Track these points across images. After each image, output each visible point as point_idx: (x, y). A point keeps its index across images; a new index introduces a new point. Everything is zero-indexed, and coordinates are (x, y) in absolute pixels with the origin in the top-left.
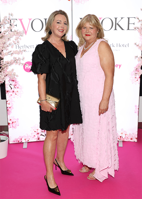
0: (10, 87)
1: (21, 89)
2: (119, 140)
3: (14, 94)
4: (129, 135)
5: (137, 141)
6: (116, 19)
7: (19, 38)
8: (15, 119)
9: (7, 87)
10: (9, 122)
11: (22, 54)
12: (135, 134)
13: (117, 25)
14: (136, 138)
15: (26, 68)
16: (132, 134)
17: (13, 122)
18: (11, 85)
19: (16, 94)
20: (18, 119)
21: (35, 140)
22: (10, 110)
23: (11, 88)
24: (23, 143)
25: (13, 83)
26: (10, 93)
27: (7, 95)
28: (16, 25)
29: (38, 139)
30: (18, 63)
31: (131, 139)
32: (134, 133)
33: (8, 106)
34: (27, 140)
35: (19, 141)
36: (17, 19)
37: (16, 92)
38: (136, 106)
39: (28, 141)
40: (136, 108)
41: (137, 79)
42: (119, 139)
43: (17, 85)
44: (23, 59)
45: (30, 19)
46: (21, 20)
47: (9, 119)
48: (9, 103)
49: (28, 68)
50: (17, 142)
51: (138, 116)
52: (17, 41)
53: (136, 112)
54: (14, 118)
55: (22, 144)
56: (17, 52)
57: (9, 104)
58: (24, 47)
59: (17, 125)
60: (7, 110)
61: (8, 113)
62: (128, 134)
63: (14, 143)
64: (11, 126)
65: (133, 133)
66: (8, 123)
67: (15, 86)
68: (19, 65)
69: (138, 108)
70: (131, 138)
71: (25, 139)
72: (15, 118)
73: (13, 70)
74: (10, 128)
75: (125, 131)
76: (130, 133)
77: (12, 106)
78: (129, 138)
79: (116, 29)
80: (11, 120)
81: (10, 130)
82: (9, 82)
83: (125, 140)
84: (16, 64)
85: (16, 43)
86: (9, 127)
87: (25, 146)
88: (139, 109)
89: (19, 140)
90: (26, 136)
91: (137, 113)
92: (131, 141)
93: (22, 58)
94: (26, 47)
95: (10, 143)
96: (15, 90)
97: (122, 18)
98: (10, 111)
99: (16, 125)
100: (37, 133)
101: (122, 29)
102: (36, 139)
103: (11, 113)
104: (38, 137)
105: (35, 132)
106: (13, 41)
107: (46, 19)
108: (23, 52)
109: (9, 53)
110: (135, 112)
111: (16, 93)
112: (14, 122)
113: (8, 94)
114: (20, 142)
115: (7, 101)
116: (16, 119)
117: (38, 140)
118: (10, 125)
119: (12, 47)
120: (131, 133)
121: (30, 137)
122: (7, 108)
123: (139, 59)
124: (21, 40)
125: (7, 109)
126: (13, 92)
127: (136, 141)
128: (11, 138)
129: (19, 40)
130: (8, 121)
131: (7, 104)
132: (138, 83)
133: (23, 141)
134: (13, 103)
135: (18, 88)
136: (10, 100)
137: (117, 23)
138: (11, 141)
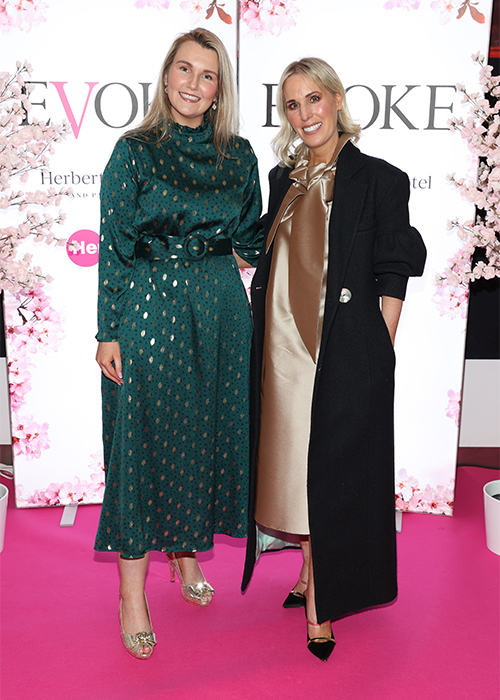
0: (20, 314)
1: (58, 322)
3: (34, 339)
4: (426, 490)
5: (454, 513)
6: (389, 89)
7: (48, 148)
8: (38, 427)
9: (11, 317)
10: (17, 434)
11: (57, 205)
12: (445, 490)
13: (391, 110)
14: (450, 504)
15: (75, 252)
16: (435, 488)
17: (29, 436)
18: (23, 307)
19: (40, 340)
20: (46, 426)
22: (18, 393)
23: (25, 321)
24: (63, 507)
25: (32, 303)
26: (20, 338)
27: (8, 341)
30: (45, 238)
31: (433, 505)
32: (442, 487)
33: (13, 379)
34: (76, 498)
35: (48, 501)
36: (45, 83)
37: (39, 334)
38: (451, 393)
39: (79, 501)
40: (450, 401)
41: (456, 301)
43: (46, 311)
44: (60, 220)
45: (92, 85)
46: (59, 86)
47: (15, 425)
48: (15, 370)
49: (83, 252)
50: (44, 504)
51: (459, 427)
52: (40, 158)
53: (452, 413)
54: (34, 420)
55: (60, 510)
56: (41, 197)
57: (17, 373)
58: (69, 179)
59: (44, 445)
60: (10, 394)
61: (13, 402)
62: (422, 487)
63: (32, 505)
64: (24, 449)
65: (438, 487)
66: (13, 438)
67: (38, 314)
68: (49, 243)
69: (459, 399)
70: (431, 502)
71: (70, 495)
72: (35, 423)
73: (27, 258)
74: (19, 454)
75: (411, 479)
76: (428, 486)
77: (26, 380)
78: (426, 502)
79: (387, 126)
80: (21, 427)
81: (17, 460)
82: (18, 298)
83: (412, 508)
84: (36, 241)
85: (38, 164)
86: (16, 450)
87: (68, 518)
88: (460, 403)
89: (48, 496)
90: (74, 482)
91: (455, 418)
92: (430, 510)
93: (57, 216)
94: (76, 179)
95: (19, 504)
96: (39, 327)
97: (410, 88)
98: (19, 398)
99: (39, 446)
101: (411, 126)
103: (23, 403)
107: (146, 86)
108: (64, 196)
109: (13, 202)
110: (448, 415)
111: (42, 336)
112: (34, 436)
113: (13, 339)
114: (52, 502)
115: (10, 365)
116: (40, 423)
118: (18, 446)
119: (23, 180)
120: (433, 486)
121: (88, 486)
122: (10, 385)
123: (461, 233)
124: (52, 154)
125: (9, 391)
126: (31, 331)
127: (449, 511)
128: (20, 488)
130: (13, 429)
131: (11, 374)
132: (462, 315)
133: (64, 501)
134: (30, 369)
135: (46, 319)
136: (20, 359)
137: (392, 104)
138: (22, 500)
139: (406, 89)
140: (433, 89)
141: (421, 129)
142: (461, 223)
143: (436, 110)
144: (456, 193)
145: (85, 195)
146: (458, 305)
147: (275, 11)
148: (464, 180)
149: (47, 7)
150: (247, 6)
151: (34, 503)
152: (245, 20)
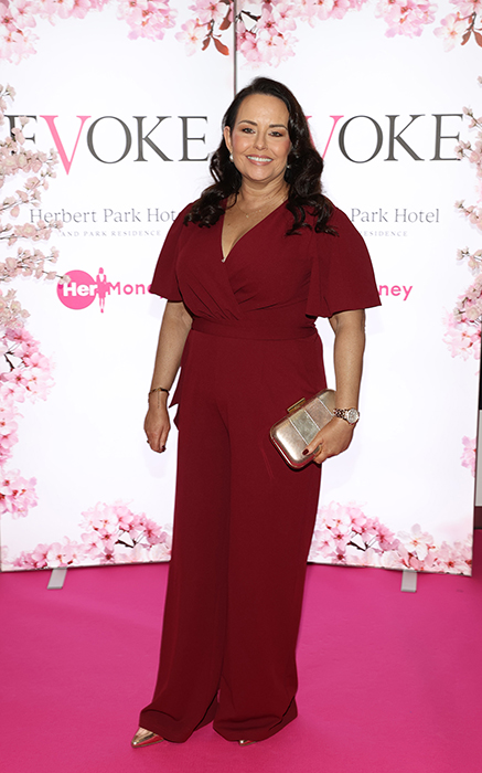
0: (8, 360)
1: (47, 369)
2: (406, 568)
3: (22, 387)
4: (442, 547)
5: (473, 571)
6: (392, 118)
7: (42, 182)
8: (25, 482)
10: (2, 490)
11: (47, 238)
12: (462, 547)
13: (396, 142)
14: (468, 562)
15: (66, 294)
16: (452, 546)
17: (15, 493)
18: (9, 353)
19: (28, 388)
20: (33, 481)
21: (97, 562)
22: (5, 445)
23: (12, 368)
24: (51, 570)
25: (19, 348)
28: (33, 139)
29: (109, 557)
31: (450, 564)
32: (459, 544)
34: (65, 561)
35: (35, 564)
36: (35, 117)
37: (28, 381)
38: (466, 441)
39: (69, 563)
40: (465, 449)
41: (468, 340)
42: (403, 562)
43: (34, 356)
44: (54, 256)
45: (84, 119)
46: (50, 120)
48: (1, 420)
49: (74, 294)
50: (30, 568)
51: (476, 477)
52: (32, 193)
53: (467, 462)
54: (21, 475)
55: (48, 573)
56: (29, 230)
57: (3, 424)
58: (60, 217)
59: (32, 502)
62: (438, 544)
63: (18, 568)
64: (9, 506)
65: (455, 544)
67: (27, 360)
68: (38, 277)
69: (475, 447)
70: (447, 561)
71: (59, 557)
72: (22, 478)
73: (10, 294)
74: (4, 512)
75: (426, 535)
76: (444, 542)
77: (13, 431)
78: (442, 560)
79: (391, 158)
80: (7, 483)
81: (2, 519)
82: (5, 344)
83: (428, 568)
84: (25, 275)
85: (29, 198)
86: (1, 508)
87: (56, 581)
88: (476, 451)
89: (35, 558)
90: (63, 543)
91: (471, 468)
92: (447, 570)
93: (47, 253)
94: (67, 217)
95: (4, 568)
96: (27, 373)
97: (414, 117)
98: (5, 450)
99: (26, 503)
100: (105, 533)
101: (416, 158)
102: (100, 556)
103: (9, 457)
104: (106, 550)
105: (96, 529)
106: (18, 192)
107: (140, 120)
108: (53, 229)
109: (1, 235)
110: (464, 464)
111: (30, 384)
112: (20, 492)
114: (40, 565)
117: (108, 562)
118: (3, 503)
119: (14, 214)
120: (450, 543)
121: (79, 547)
124: (46, 188)
126: (19, 379)
127: (467, 571)
128: (6, 549)
129: (40, 189)
132: (475, 355)
133: (53, 563)
134: (17, 419)
135: (35, 366)
136: (7, 409)
137: (396, 135)
138: (7, 563)
139: (411, 119)
140: (438, 117)
141: (427, 160)
142: (471, 253)
143: (442, 140)
144: (466, 221)
145: (77, 234)
146: (471, 344)
147: (274, 41)
148: (473, 207)
149: (38, 38)
150: (244, 37)
151: (20, 565)
152: (242, 51)
